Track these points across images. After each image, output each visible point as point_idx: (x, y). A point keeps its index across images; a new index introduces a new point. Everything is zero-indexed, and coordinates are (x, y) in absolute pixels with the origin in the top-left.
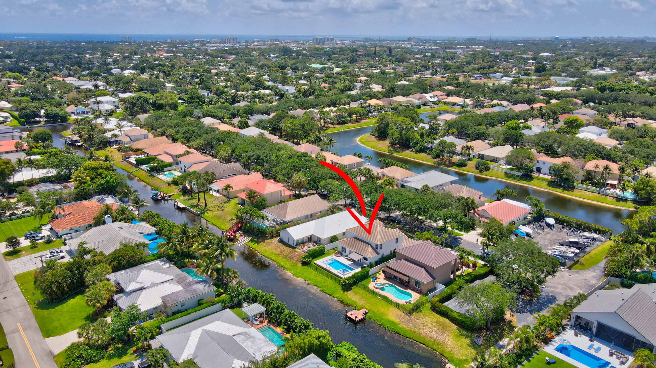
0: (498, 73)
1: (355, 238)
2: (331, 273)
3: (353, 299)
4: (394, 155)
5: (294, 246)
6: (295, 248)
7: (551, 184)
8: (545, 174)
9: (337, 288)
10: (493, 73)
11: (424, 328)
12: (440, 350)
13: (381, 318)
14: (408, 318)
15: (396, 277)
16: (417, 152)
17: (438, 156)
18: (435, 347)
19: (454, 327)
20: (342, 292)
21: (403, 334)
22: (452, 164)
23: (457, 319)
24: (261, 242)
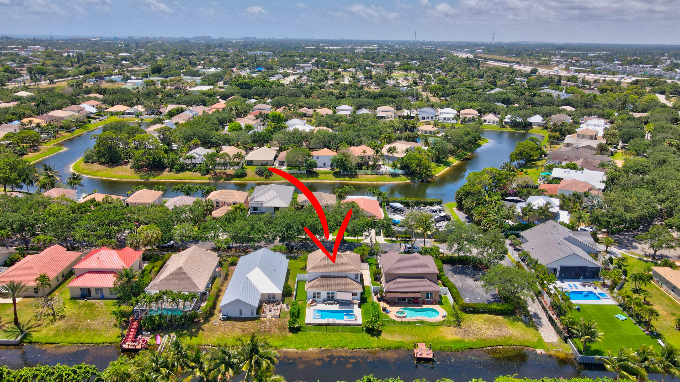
0: (113, 76)
1: (322, 277)
2: (339, 325)
3: (396, 340)
4: (150, 180)
5: (255, 315)
6: (258, 318)
7: (336, 174)
8: (321, 167)
9: (366, 337)
10: (108, 76)
11: (484, 331)
12: (516, 343)
13: (442, 343)
14: (462, 329)
15: (400, 299)
16: (178, 171)
17: (208, 172)
18: (510, 343)
19: (500, 318)
20: (376, 338)
21: (477, 347)
22: (230, 177)
23: (498, 310)
24: (197, 332)
